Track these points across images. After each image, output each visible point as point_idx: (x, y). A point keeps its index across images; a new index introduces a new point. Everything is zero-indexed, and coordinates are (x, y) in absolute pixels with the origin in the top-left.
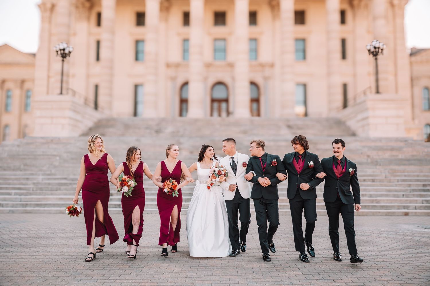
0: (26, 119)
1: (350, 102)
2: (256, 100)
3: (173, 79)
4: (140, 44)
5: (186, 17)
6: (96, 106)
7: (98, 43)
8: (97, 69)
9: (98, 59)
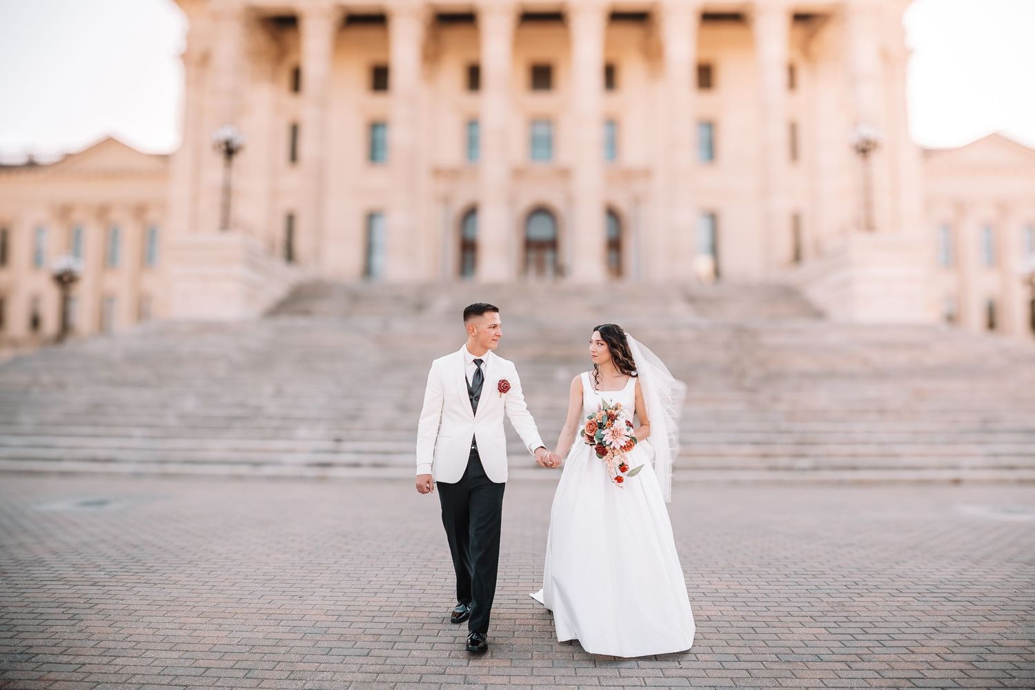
0: (151, 283)
1: (808, 251)
2: (615, 245)
3: (446, 200)
4: (379, 132)
5: (474, 77)
6: (290, 254)
7: (295, 130)
8: (292, 180)
9: (294, 157)
